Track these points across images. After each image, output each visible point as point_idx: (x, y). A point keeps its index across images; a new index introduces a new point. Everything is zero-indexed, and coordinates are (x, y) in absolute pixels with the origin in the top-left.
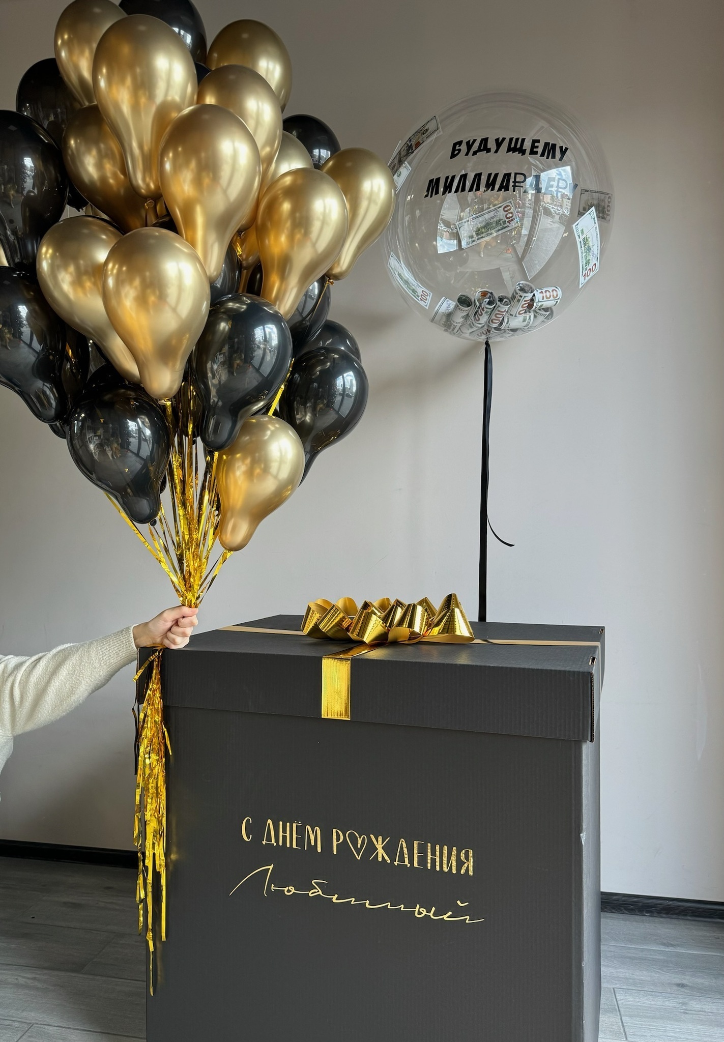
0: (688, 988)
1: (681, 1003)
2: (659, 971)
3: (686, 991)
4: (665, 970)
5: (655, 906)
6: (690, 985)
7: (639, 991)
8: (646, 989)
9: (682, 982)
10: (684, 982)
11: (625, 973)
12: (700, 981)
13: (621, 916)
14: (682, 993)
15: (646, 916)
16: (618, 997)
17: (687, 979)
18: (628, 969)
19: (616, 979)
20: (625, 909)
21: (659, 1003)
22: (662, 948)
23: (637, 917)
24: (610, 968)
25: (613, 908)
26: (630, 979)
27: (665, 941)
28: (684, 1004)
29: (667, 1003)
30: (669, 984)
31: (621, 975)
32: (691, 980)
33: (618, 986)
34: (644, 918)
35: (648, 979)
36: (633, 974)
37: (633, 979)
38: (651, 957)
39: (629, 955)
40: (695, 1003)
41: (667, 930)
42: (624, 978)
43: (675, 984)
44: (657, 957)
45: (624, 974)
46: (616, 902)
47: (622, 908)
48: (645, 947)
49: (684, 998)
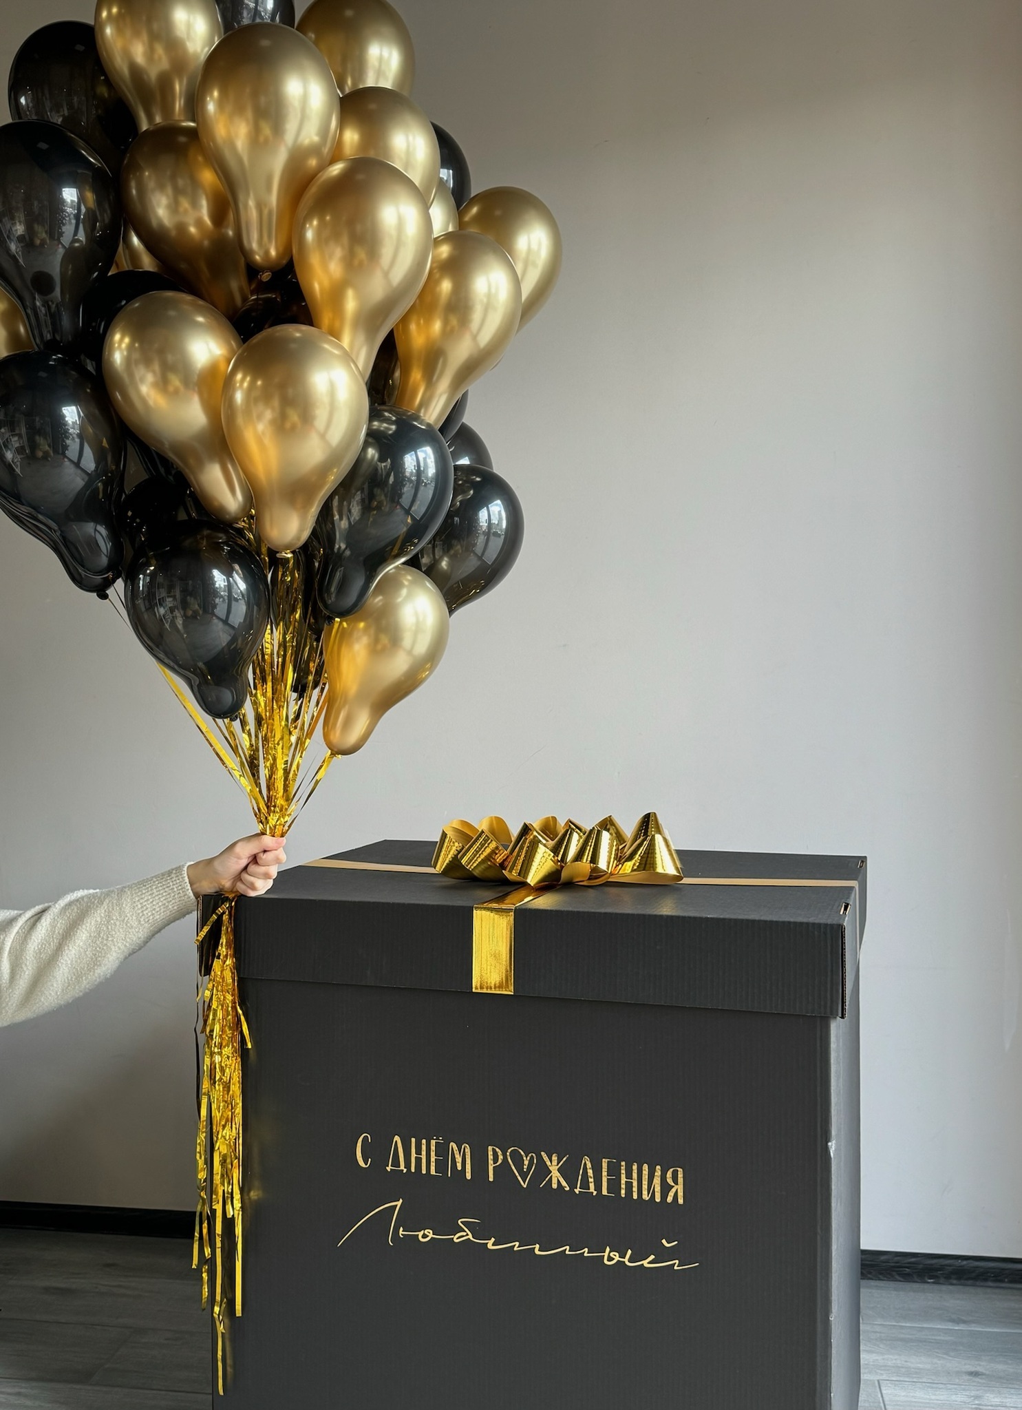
0: (984, 1377)
1: (973, 1396)
2: (944, 1356)
3: (980, 1381)
4: (952, 1354)
5: (942, 1268)
6: (987, 1372)
7: (914, 1384)
8: (924, 1380)
9: (976, 1369)
10: (979, 1369)
11: (896, 1359)
12: (1000, 1367)
13: (892, 1284)
14: (974, 1384)
15: (929, 1283)
16: (884, 1392)
17: (982, 1366)
18: (900, 1355)
19: (883, 1368)
20: (899, 1275)
21: (942, 1398)
22: (950, 1326)
23: (916, 1286)
24: (874, 1355)
25: (881, 1274)
26: (903, 1367)
27: (954, 1317)
28: (977, 1397)
29: (954, 1397)
30: (958, 1373)
31: (890, 1363)
32: (988, 1367)
33: (884, 1377)
34: (926, 1286)
35: (928, 1366)
36: (906, 1361)
37: (907, 1368)
38: (933, 1338)
39: (902, 1336)
40: (992, 1396)
41: (958, 1302)
42: (893, 1367)
43: (966, 1373)
44: (943, 1338)
45: (894, 1361)
46: (884, 1264)
47: (894, 1273)
48: (925, 1326)
49: (977, 1390)
